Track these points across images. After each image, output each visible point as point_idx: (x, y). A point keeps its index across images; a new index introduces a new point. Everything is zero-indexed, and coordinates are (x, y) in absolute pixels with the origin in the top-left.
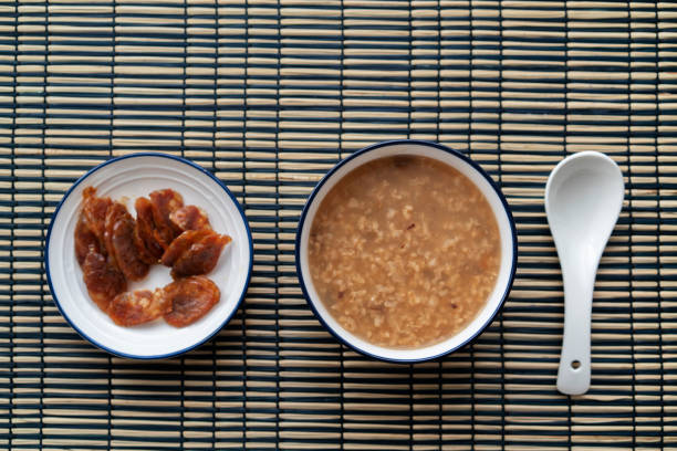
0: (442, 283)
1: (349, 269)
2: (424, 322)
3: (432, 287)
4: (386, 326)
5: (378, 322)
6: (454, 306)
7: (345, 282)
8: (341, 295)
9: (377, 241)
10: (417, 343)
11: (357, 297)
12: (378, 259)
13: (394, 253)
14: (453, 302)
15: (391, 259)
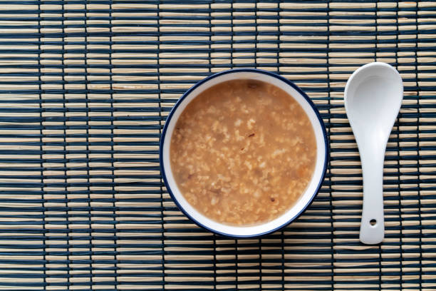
0: (267, 182)
1: (199, 158)
2: (247, 208)
3: (259, 182)
4: (219, 206)
5: (214, 201)
6: (273, 200)
7: (195, 167)
8: (190, 177)
9: (224, 141)
10: (240, 223)
11: (202, 180)
12: (222, 155)
13: (235, 153)
14: (272, 196)
15: (232, 157)
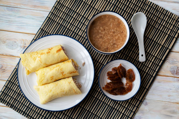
0: (117, 31)
1: (104, 44)
2: (121, 39)
3: (117, 33)
4: (118, 45)
5: (116, 46)
6: (122, 32)
7: (105, 46)
8: (107, 49)
9: (103, 37)
10: (124, 42)
11: (109, 46)
12: (106, 39)
13: (107, 35)
14: (121, 32)
15: (107, 37)
